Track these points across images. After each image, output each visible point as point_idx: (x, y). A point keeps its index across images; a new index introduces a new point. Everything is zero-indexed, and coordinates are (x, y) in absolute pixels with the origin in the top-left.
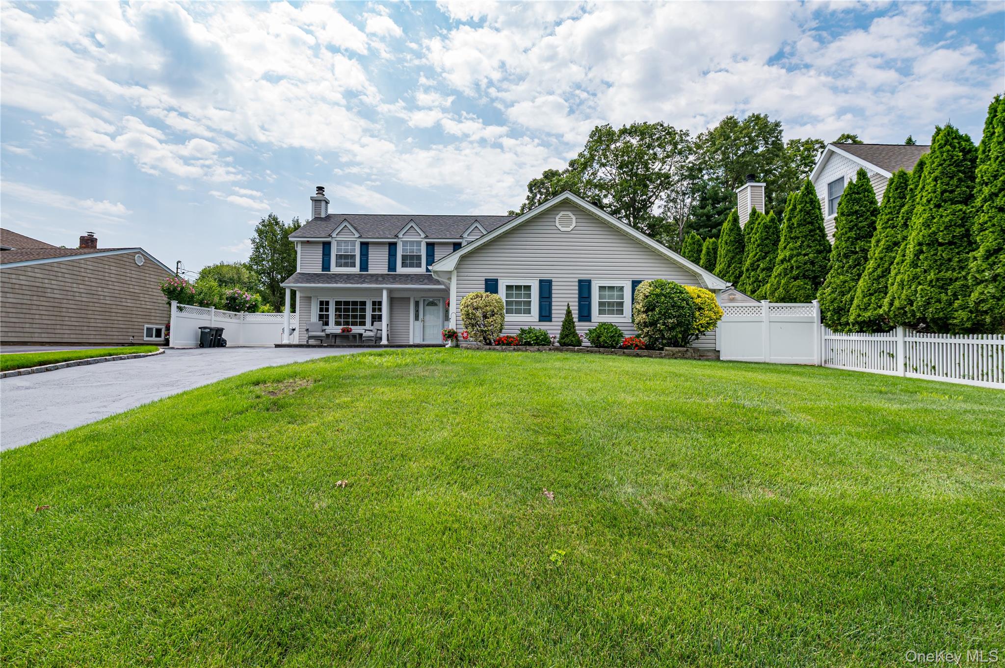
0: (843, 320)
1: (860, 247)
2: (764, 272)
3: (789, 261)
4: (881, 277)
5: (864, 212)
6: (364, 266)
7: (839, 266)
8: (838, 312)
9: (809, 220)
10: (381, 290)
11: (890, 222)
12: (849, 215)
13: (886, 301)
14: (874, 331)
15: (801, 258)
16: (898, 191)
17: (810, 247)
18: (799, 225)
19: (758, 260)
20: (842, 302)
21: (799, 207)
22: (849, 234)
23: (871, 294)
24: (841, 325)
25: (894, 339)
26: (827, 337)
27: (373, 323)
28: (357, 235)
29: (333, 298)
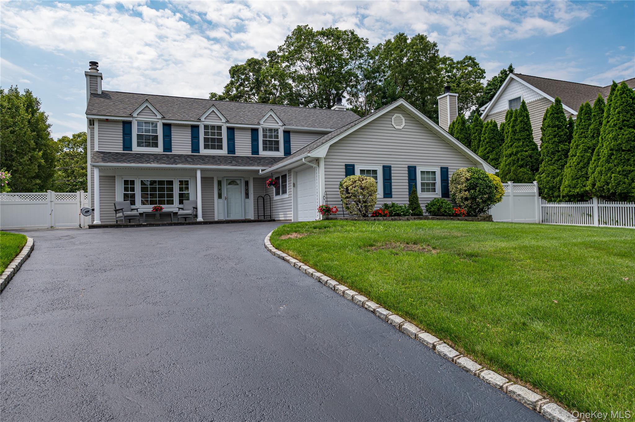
0: (556, 194)
1: (562, 148)
2: (493, 162)
3: (516, 154)
4: (583, 168)
5: (561, 126)
6: (168, 146)
7: (548, 160)
8: (552, 189)
9: (526, 128)
10: (195, 170)
11: (583, 134)
12: (553, 127)
13: (589, 182)
14: (578, 201)
15: (524, 153)
16: (587, 116)
17: (528, 146)
18: (520, 131)
19: (488, 153)
20: (554, 183)
21: (520, 119)
22: (554, 140)
23: (578, 178)
24: (554, 197)
25: (591, 205)
26: (543, 205)
27: (181, 202)
28: (159, 116)
29: (139, 177)
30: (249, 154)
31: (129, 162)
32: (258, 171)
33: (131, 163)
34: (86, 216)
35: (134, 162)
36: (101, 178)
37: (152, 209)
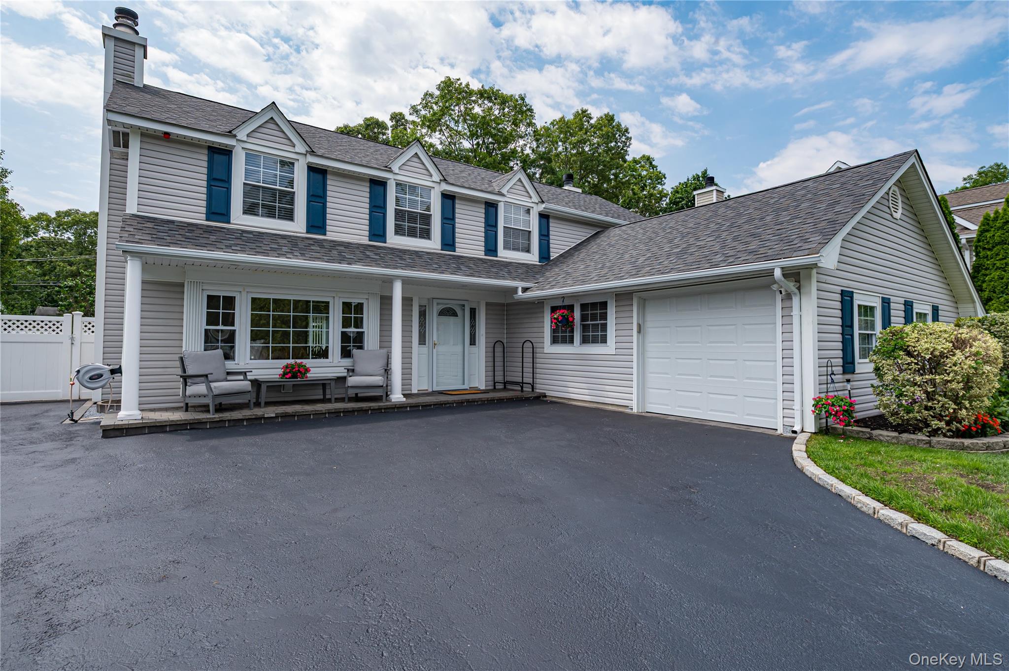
6: (316, 222)
10: (388, 281)
27: (346, 353)
28: (300, 148)
29: (247, 290)
30: (481, 254)
31: (229, 248)
32: (515, 290)
33: (236, 251)
34: (93, 389)
35: (243, 251)
36: (147, 287)
37: (281, 371)
